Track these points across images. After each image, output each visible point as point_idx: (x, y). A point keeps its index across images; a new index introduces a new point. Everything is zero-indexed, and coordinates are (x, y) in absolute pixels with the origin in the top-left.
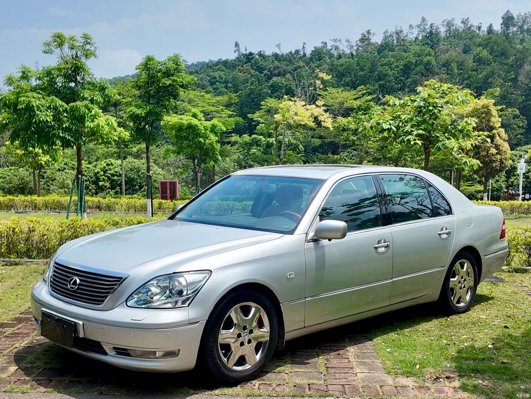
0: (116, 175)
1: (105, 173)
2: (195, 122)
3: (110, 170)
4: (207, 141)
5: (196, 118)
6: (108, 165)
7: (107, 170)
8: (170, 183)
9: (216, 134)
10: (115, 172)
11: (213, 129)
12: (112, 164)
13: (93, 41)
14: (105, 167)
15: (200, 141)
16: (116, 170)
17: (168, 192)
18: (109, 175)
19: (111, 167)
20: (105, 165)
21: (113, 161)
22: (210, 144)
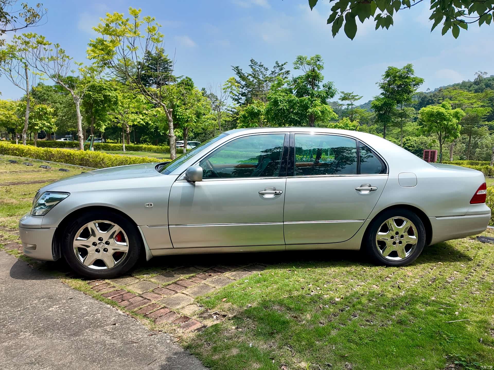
0: (411, 147)
1: (404, 145)
2: (442, 110)
3: (408, 143)
4: (450, 123)
5: (444, 108)
6: (407, 140)
7: (406, 144)
8: (431, 152)
9: (458, 118)
10: (411, 144)
11: (456, 115)
12: (410, 140)
13: (321, 59)
14: (405, 142)
15: (444, 123)
16: (412, 143)
17: (429, 158)
18: (407, 146)
19: (409, 142)
20: (405, 140)
21: (410, 138)
22: (452, 125)
